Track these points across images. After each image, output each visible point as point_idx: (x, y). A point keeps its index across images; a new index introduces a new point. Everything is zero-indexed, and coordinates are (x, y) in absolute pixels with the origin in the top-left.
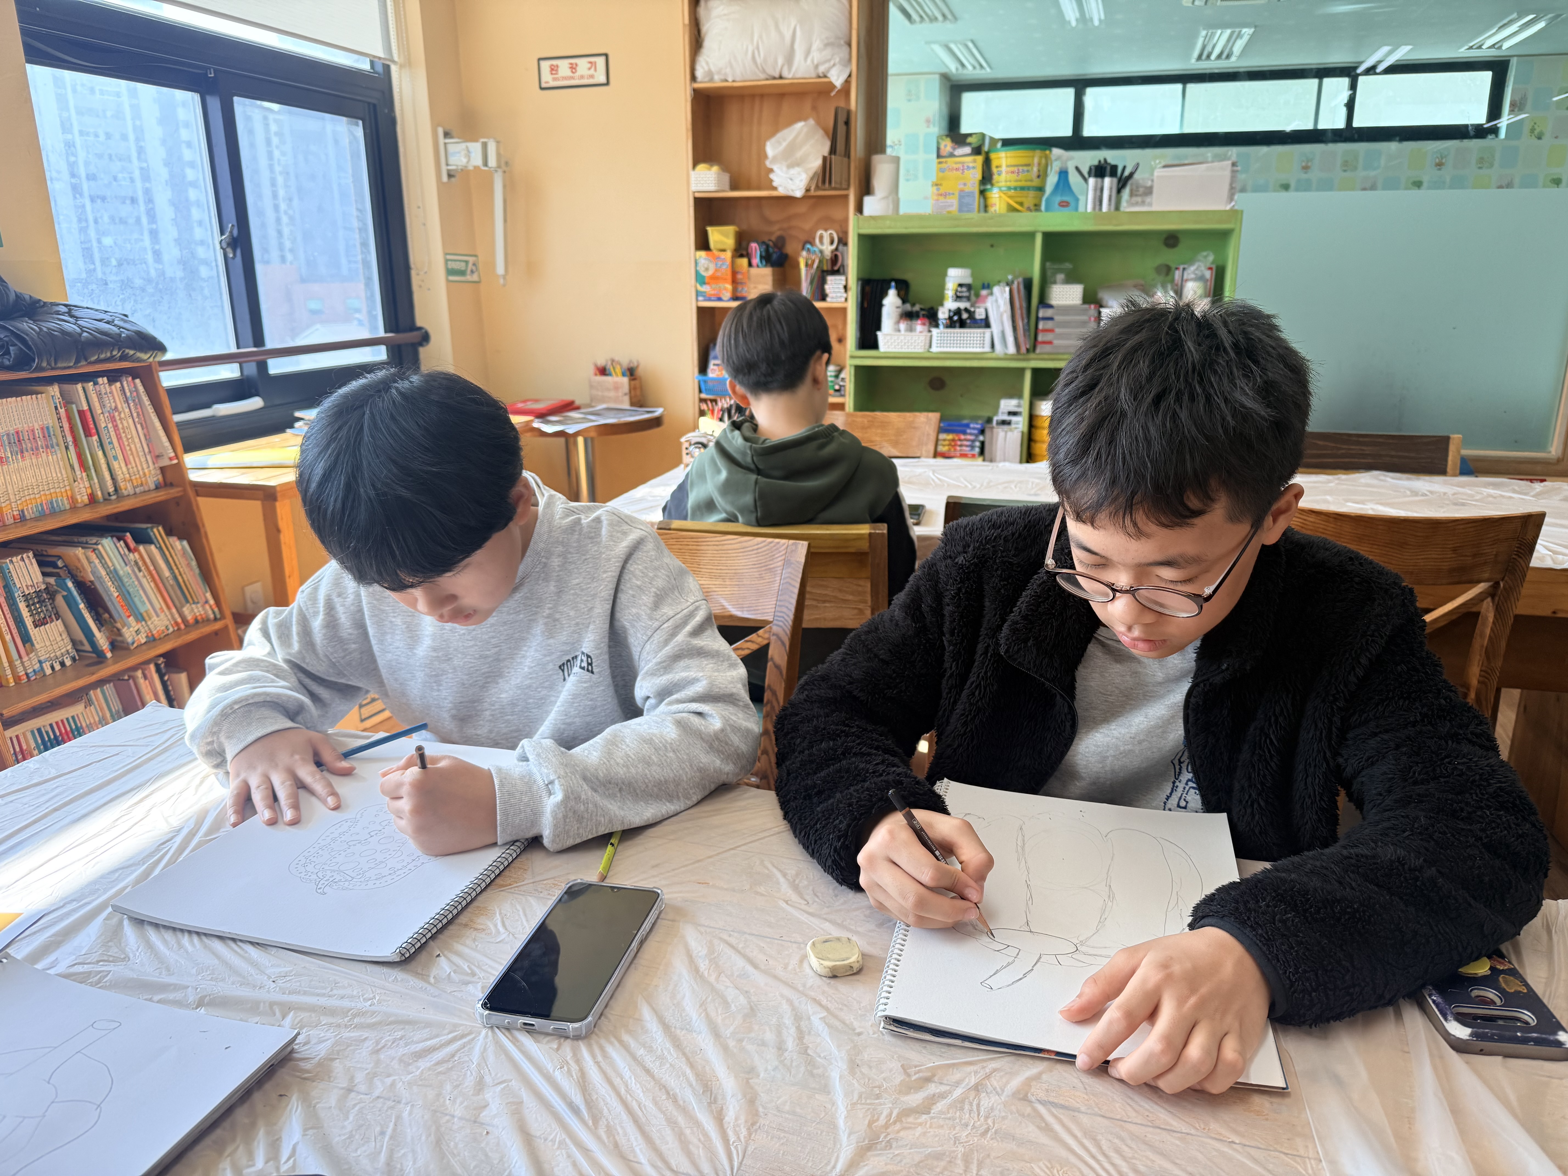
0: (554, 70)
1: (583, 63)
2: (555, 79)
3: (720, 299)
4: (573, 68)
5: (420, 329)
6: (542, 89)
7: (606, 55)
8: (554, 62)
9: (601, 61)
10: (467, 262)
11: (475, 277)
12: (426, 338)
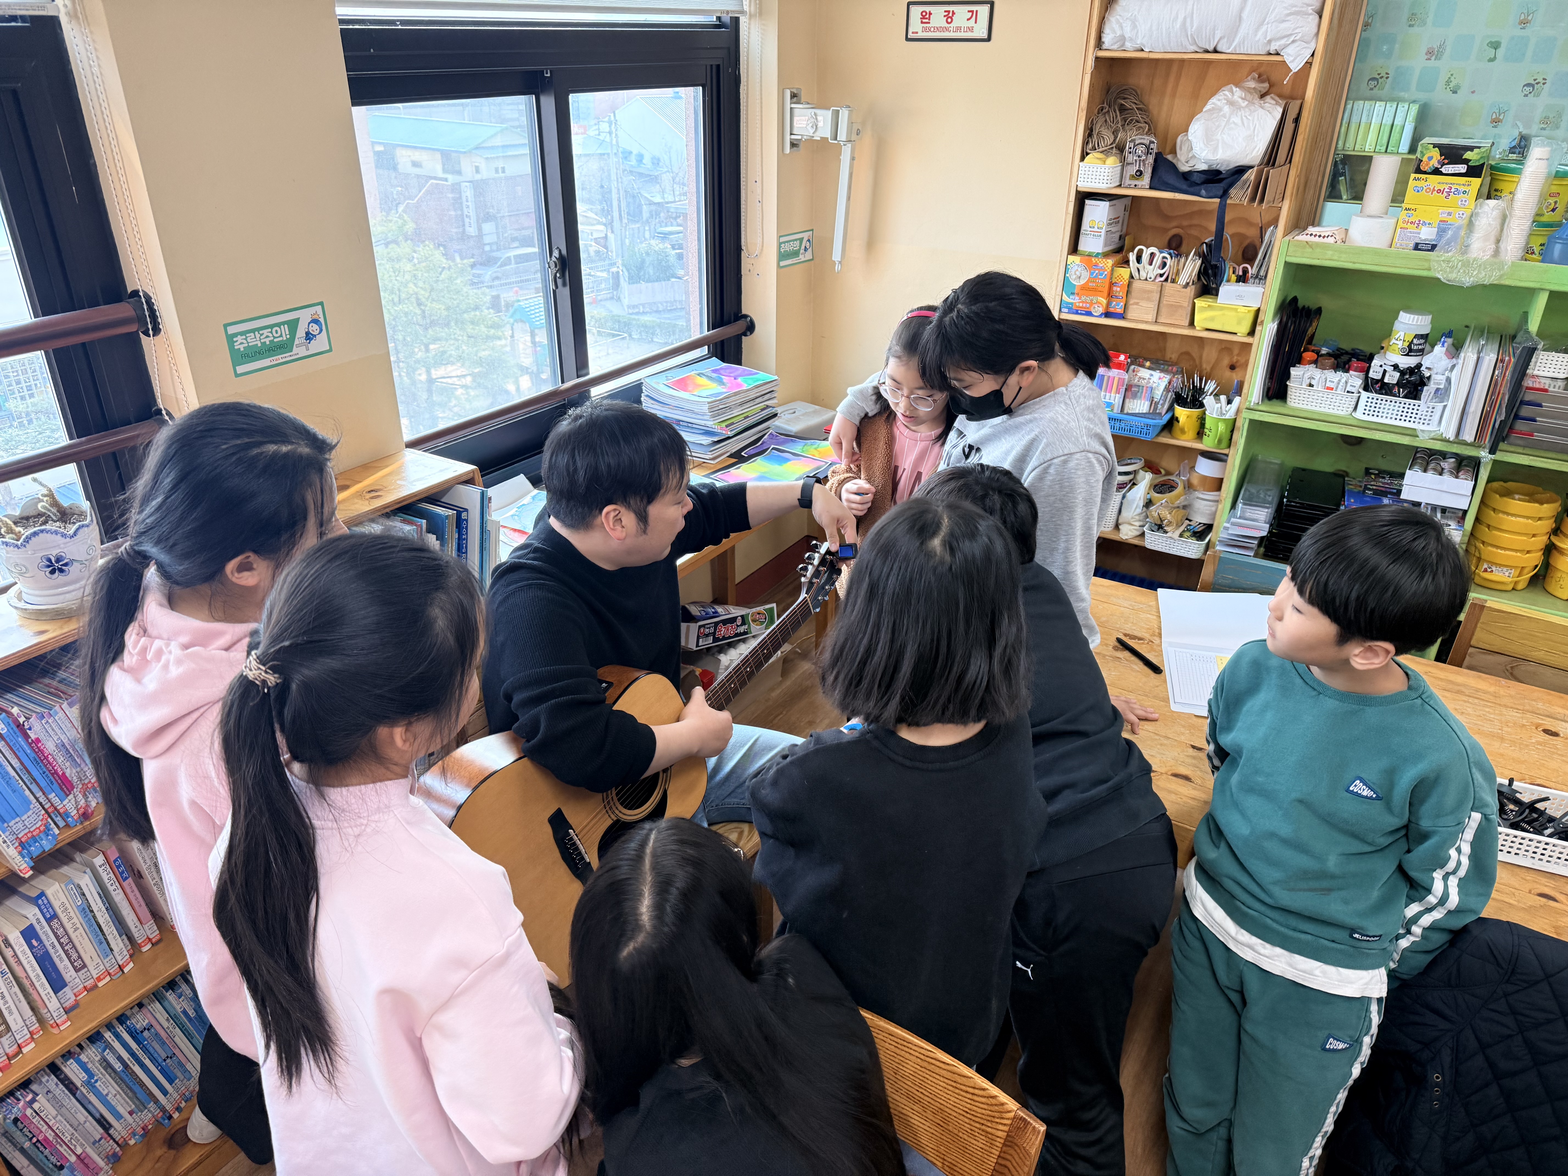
0: (925, 17)
1: (961, 12)
2: (925, 30)
3: (1089, 314)
4: (949, 17)
5: (746, 316)
6: (908, 39)
8: (927, 8)
10: (801, 240)
11: (808, 255)
12: (751, 328)
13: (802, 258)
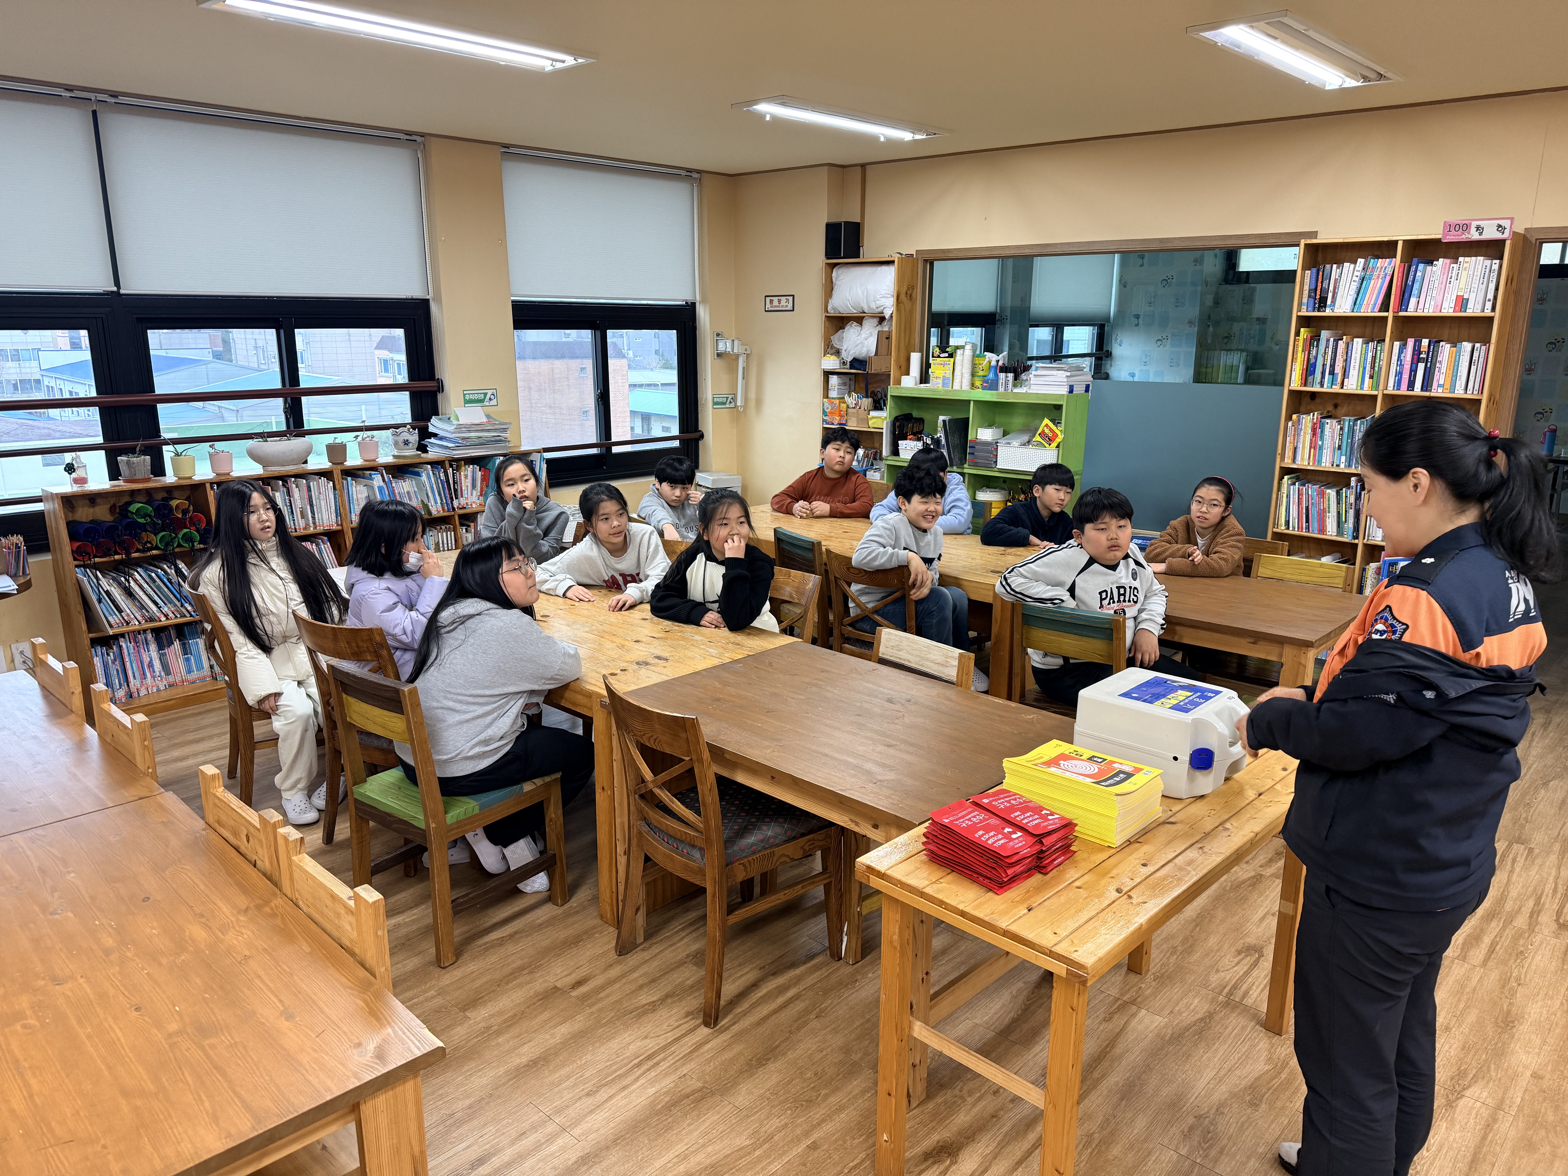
0: (771, 301)
1: (783, 299)
2: (772, 307)
3: (833, 424)
4: (779, 301)
5: (700, 432)
6: (766, 311)
7: (793, 296)
8: (772, 298)
9: (791, 298)
10: (727, 398)
11: (732, 405)
12: (702, 436)
13: (727, 406)
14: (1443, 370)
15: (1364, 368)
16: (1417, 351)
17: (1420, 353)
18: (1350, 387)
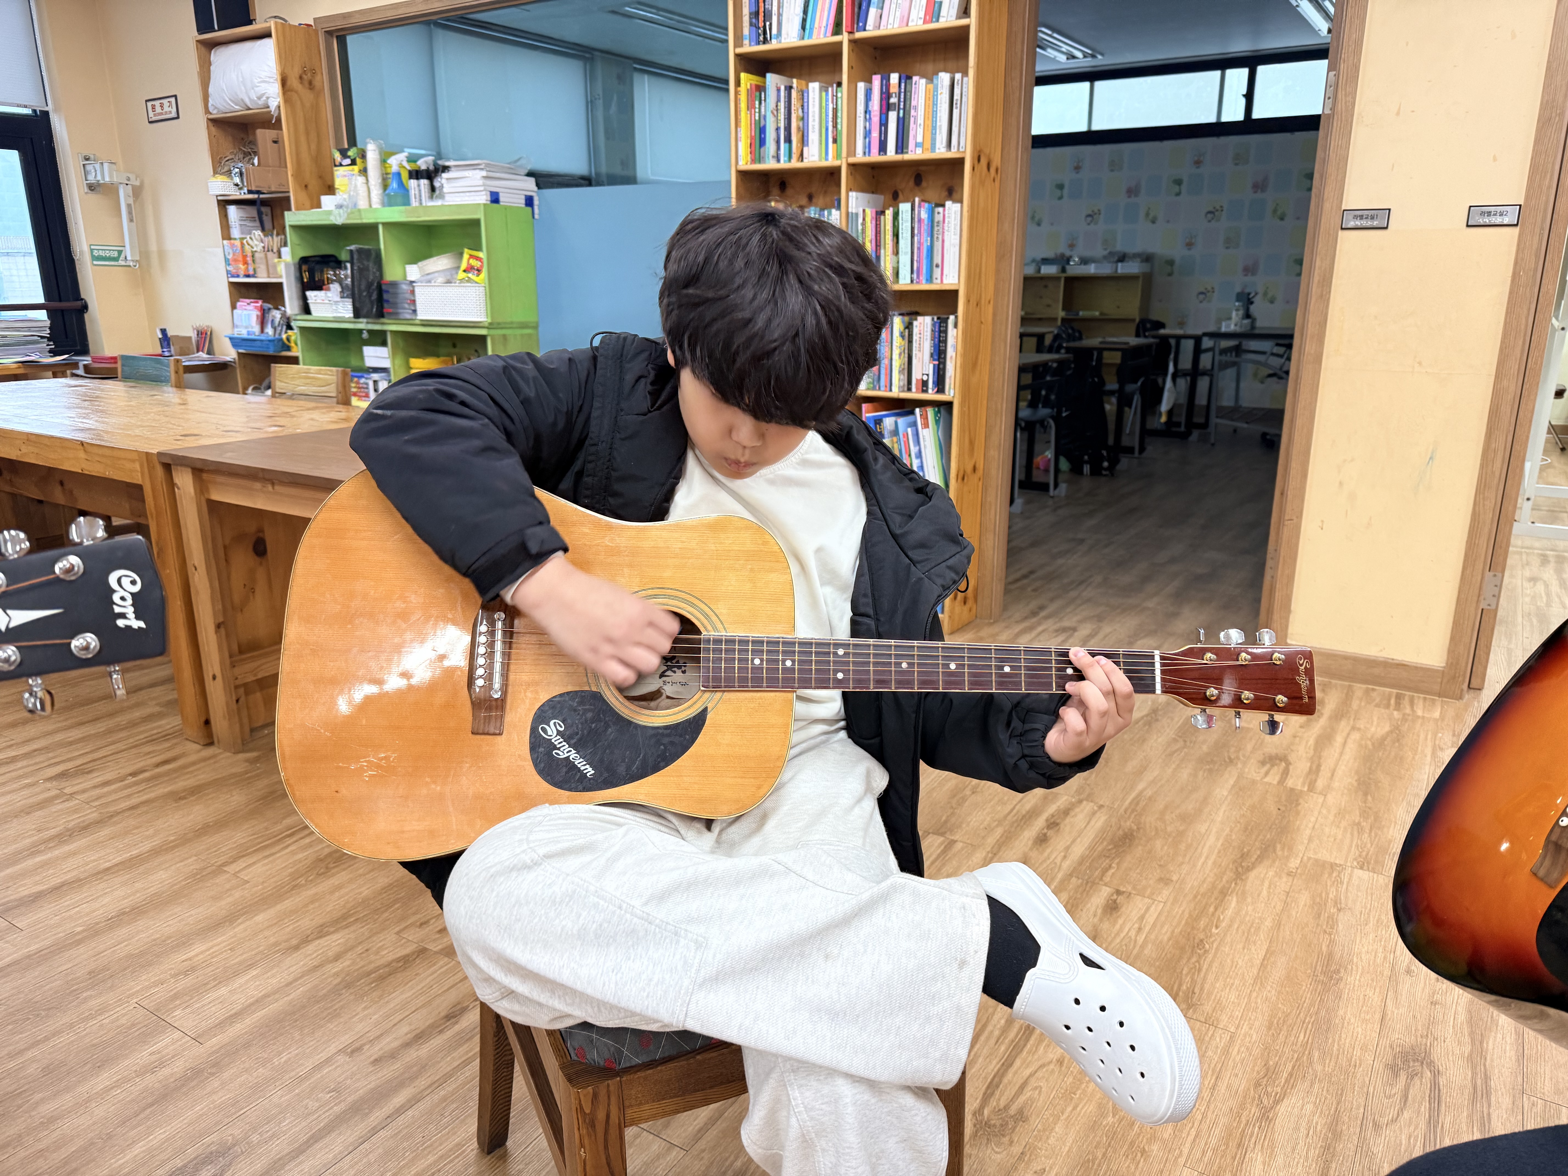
0: (153, 107)
1: (165, 101)
2: (155, 115)
3: (240, 276)
4: (162, 106)
5: (82, 299)
6: (150, 122)
7: (175, 96)
8: (153, 103)
9: (173, 100)
10: (119, 251)
12: (85, 307)
14: (920, 121)
15: (827, 129)
16: (886, 95)
17: (889, 96)
18: (812, 159)
